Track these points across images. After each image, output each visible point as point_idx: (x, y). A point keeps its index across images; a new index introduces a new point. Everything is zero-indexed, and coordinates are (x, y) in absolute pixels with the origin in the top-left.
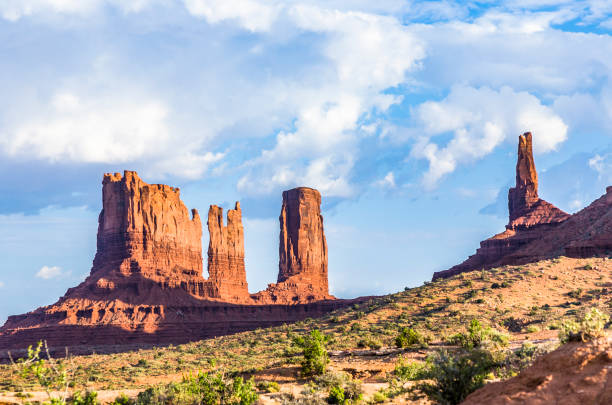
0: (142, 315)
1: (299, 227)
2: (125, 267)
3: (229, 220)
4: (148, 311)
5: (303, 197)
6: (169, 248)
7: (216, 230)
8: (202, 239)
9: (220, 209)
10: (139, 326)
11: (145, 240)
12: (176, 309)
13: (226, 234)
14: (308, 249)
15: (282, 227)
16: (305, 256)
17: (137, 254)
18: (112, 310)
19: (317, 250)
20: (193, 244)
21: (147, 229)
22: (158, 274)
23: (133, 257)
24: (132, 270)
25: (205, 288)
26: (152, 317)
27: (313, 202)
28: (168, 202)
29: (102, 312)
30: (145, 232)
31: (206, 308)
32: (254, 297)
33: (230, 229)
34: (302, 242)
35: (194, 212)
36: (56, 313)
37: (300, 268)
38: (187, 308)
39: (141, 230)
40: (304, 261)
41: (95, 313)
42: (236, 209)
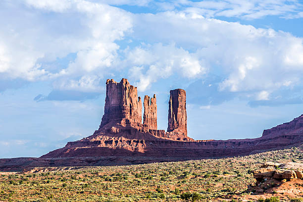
0: (135, 144)
1: (178, 107)
2: (123, 122)
3: (152, 102)
4: (138, 142)
5: (180, 93)
7: (147, 107)
9: (149, 97)
10: (136, 149)
11: (131, 110)
12: (150, 141)
13: (151, 109)
14: (181, 117)
15: (170, 107)
16: (180, 120)
17: (128, 116)
18: (121, 141)
21: (132, 105)
22: (139, 126)
23: (126, 117)
24: (126, 123)
25: (160, 133)
26: (140, 145)
29: (116, 142)
30: (131, 107)
31: (162, 142)
33: (152, 106)
34: (179, 113)
35: (139, 98)
36: (95, 141)
37: (178, 125)
38: (154, 141)
39: (129, 105)
40: (180, 122)
41: (114, 142)
42: (154, 97)
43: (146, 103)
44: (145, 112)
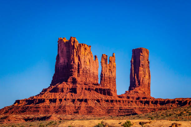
0: (79, 102)
1: (140, 66)
2: (70, 80)
3: (110, 61)
4: (82, 101)
5: (142, 52)
6: (87, 73)
7: (104, 65)
8: (98, 69)
9: (106, 56)
11: (79, 69)
13: (109, 68)
14: (143, 76)
15: (131, 66)
16: (142, 79)
17: (75, 75)
18: (65, 99)
19: (147, 77)
20: (95, 72)
21: (80, 63)
22: (85, 84)
23: (74, 76)
24: (73, 82)
27: (146, 55)
28: (87, 52)
29: (61, 100)
30: (79, 65)
32: (119, 97)
33: (111, 65)
34: (141, 72)
35: (95, 57)
37: (139, 85)
39: (77, 64)
40: (141, 81)
41: (58, 100)
42: (113, 56)
43: (103, 61)
44: (102, 71)
